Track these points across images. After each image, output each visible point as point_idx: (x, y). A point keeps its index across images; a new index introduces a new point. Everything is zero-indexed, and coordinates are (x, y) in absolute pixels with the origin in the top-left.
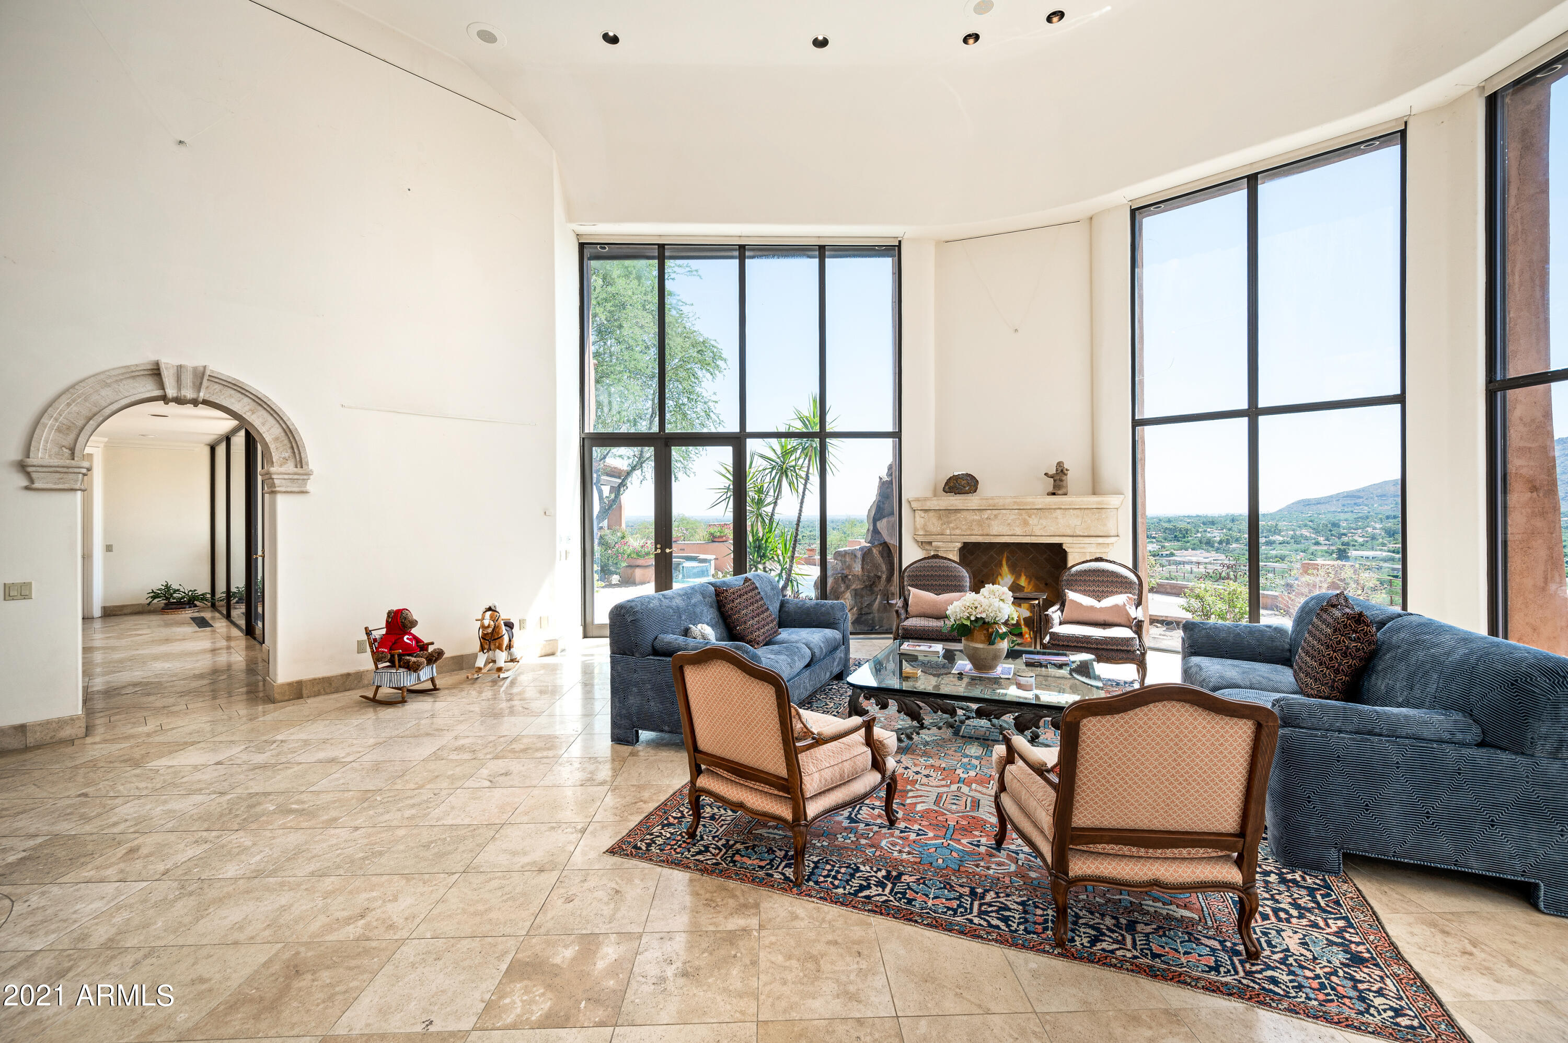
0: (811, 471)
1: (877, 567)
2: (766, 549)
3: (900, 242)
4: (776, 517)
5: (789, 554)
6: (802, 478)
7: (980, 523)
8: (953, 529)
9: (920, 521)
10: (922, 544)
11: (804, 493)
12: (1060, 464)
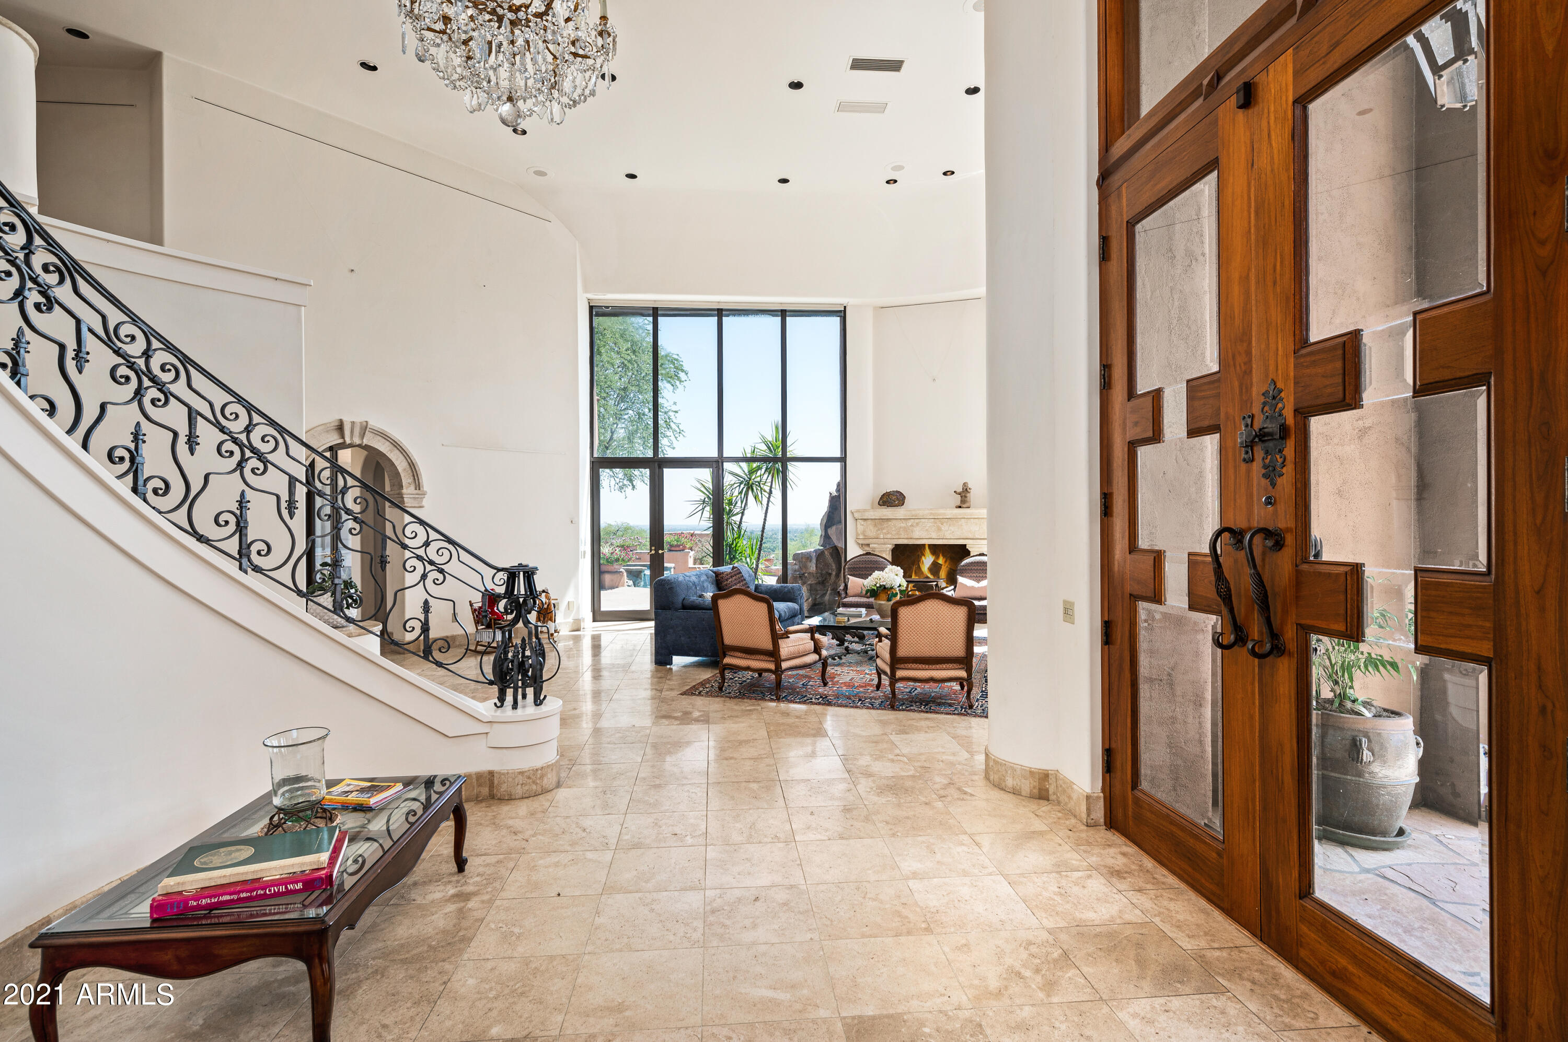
0: (773, 486)
1: (827, 565)
2: (736, 551)
3: (845, 307)
4: (744, 525)
5: (756, 555)
6: (765, 491)
7: (905, 529)
8: (886, 534)
9: (860, 528)
10: (862, 546)
11: (768, 505)
12: (965, 484)
